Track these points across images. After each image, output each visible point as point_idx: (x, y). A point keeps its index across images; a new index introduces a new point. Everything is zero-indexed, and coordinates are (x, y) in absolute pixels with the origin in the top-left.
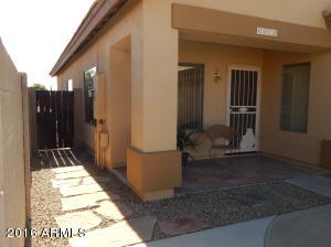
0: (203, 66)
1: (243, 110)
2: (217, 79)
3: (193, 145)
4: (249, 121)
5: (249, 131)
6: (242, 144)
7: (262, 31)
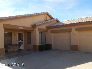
0: (12, 33)
1: (21, 41)
2: (15, 35)
3: (9, 48)
4: (22, 43)
5: (22, 45)
6: (20, 47)
7: (20, 28)
